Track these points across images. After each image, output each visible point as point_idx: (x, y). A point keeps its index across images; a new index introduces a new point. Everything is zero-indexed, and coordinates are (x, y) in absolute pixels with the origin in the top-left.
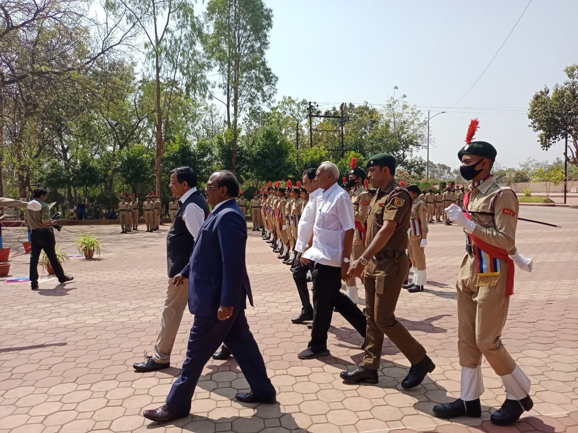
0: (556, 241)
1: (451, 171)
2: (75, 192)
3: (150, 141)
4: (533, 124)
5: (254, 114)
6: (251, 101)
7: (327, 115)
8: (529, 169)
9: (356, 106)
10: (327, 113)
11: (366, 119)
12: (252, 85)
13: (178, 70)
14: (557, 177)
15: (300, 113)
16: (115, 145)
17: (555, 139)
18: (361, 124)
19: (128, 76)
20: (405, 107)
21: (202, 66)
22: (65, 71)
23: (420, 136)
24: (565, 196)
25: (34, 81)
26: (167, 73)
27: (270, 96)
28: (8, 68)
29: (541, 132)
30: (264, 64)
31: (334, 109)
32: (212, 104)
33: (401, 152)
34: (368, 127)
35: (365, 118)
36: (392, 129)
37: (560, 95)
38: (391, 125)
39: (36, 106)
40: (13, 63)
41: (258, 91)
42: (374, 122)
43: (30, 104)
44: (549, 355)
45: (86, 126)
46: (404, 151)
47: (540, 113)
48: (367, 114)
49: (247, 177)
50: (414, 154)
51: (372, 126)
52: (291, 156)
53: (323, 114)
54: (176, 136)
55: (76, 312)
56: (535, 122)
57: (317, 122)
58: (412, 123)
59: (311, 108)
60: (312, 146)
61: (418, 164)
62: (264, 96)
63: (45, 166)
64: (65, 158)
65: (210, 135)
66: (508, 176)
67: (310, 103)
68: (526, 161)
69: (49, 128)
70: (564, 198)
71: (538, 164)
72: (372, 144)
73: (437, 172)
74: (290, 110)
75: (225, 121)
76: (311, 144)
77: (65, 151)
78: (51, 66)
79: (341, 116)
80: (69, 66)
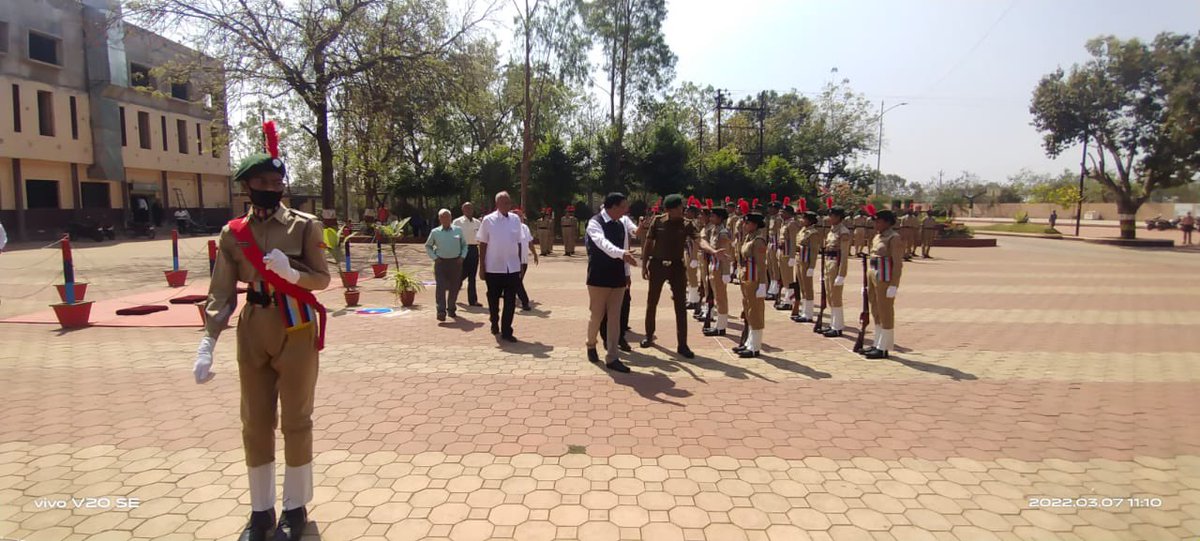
0: (1071, 292)
1: (907, 184)
2: (427, 203)
3: (514, 140)
4: (1036, 121)
5: (645, 106)
6: (643, 89)
7: (741, 107)
8: (1021, 184)
9: (780, 95)
10: (742, 103)
11: (794, 112)
12: (644, 68)
13: (553, 50)
14: (1068, 197)
15: (704, 104)
16: (473, 145)
17: (1069, 142)
18: (786, 119)
19: (490, 60)
20: (849, 96)
21: (581, 44)
22: (420, 55)
23: (867, 137)
24: (1078, 225)
25: (384, 68)
26: (541, 54)
27: (667, 81)
28: (356, 53)
29: (1049, 132)
30: (660, 39)
31: (749, 98)
32: (592, 94)
33: (841, 158)
34: (796, 124)
35: (792, 112)
36: (829, 125)
37: (1080, 79)
38: (828, 121)
39: (385, 99)
40: (360, 48)
41: (652, 75)
42: (805, 116)
43: (378, 97)
44: (1086, 470)
45: (441, 123)
46: (845, 157)
47: (1048, 105)
48: (796, 106)
49: (634, 188)
50: (859, 162)
51: (801, 121)
52: (692, 162)
53: (735, 103)
54: (547, 135)
55: (436, 357)
56: (1040, 118)
57: (728, 115)
58: (858, 118)
59: (720, 99)
60: (719, 148)
61: (864, 175)
62: (659, 82)
63: (395, 170)
64: (416, 161)
65: (588, 133)
66: (990, 194)
67: (719, 91)
68: (1019, 173)
69: (399, 125)
70: (1075, 228)
71: (1035, 178)
72: (802, 146)
73: (886, 185)
74: (691, 99)
75: (607, 115)
76: (719, 143)
77: (416, 153)
78: (402, 49)
79: (760, 108)
80: (423, 49)
